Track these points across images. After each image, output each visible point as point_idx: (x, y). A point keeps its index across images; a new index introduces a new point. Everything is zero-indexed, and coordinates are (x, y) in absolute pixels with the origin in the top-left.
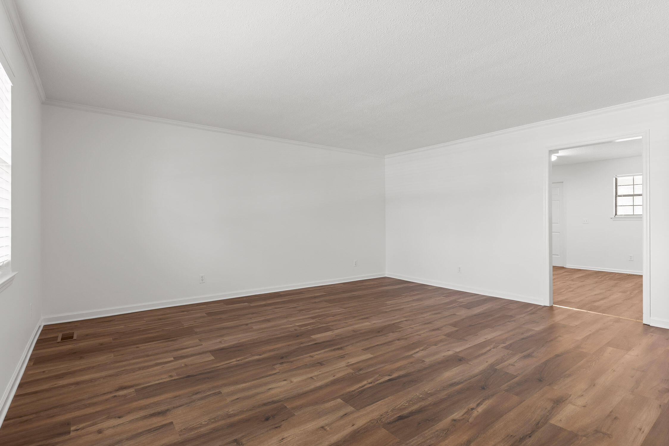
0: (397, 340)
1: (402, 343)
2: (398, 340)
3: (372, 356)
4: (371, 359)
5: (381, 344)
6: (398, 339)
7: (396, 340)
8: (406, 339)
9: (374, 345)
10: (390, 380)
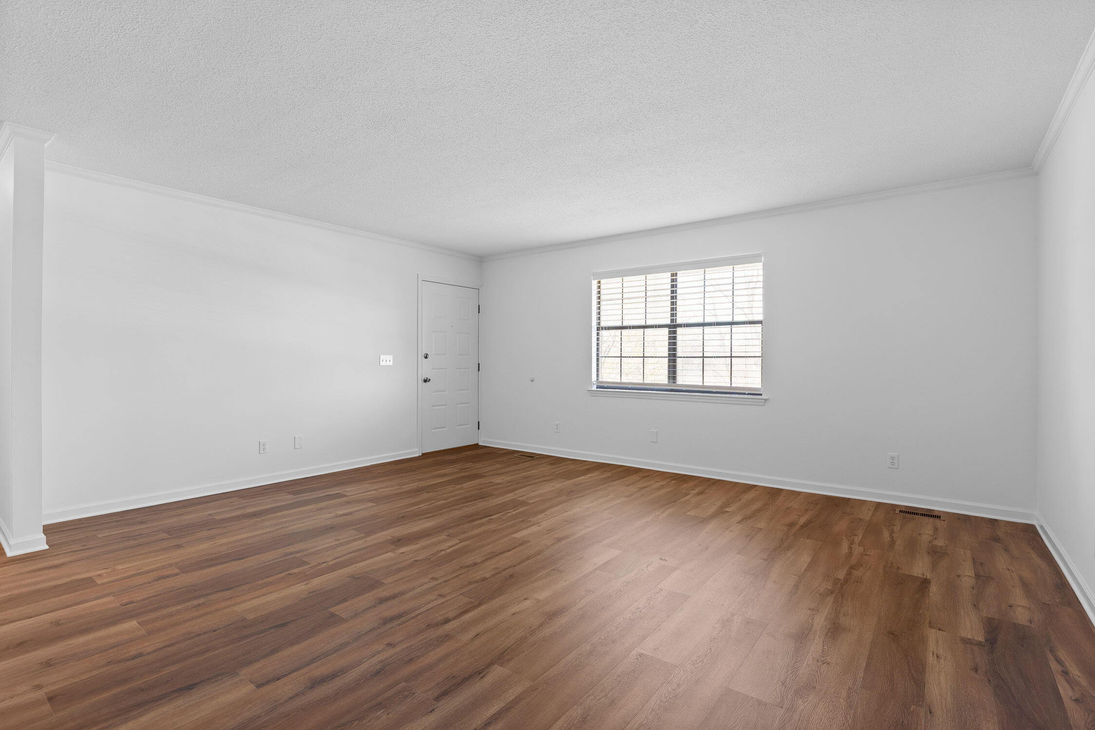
0: (478, 564)
1: (468, 560)
2: (475, 564)
3: (514, 536)
4: (516, 532)
5: (504, 552)
6: (476, 566)
7: (481, 563)
8: (461, 568)
9: (514, 550)
10: (491, 516)
